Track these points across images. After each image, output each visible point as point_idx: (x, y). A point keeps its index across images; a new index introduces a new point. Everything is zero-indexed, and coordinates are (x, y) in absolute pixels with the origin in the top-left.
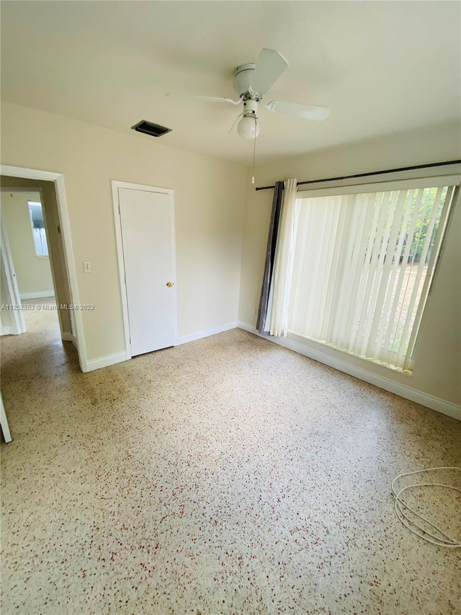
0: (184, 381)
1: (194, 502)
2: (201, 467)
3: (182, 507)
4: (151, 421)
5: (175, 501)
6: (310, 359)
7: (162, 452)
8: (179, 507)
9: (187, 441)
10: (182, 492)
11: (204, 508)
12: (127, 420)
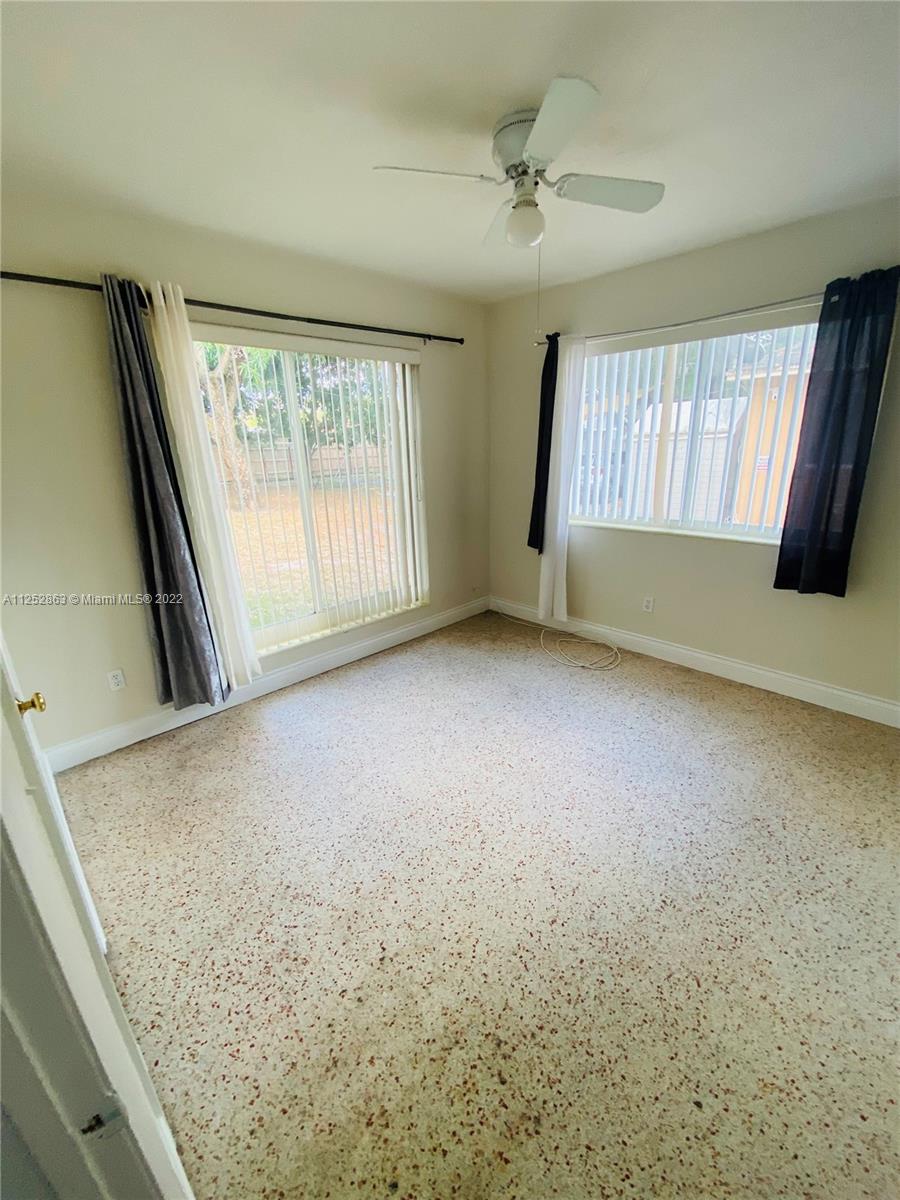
1: (682, 795)
2: (625, 794)
4: (560, 896)
5: (695, 815)
7: (627, 851)
9: (587, 820)
10: (678, 810)
12: (572, 955)
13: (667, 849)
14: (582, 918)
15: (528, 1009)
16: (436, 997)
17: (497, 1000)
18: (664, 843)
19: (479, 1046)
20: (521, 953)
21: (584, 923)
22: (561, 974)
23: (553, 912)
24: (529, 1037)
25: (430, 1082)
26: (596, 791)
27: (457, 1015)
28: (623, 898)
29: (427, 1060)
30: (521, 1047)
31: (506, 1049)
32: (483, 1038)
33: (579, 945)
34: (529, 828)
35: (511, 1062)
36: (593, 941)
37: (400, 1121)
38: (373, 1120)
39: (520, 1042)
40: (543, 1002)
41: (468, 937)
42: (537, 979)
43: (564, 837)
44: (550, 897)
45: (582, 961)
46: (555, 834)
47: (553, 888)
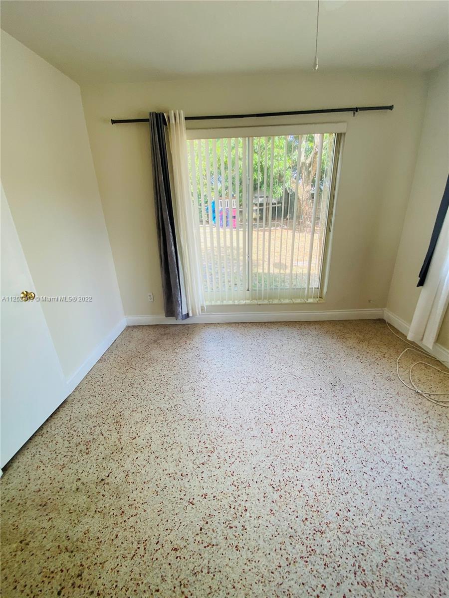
0: (155, 436)
1: (386, 562)
2: (331, 516)
3: (389, 584)
4: (198, 538)
5: (376, 588)
6: (238, 323)
7: (276, 559)
8: (388, 589)
9: (277, 508)
10: (364, 570)
11: (398, 553)
12: (159, 581)
13: (310, 590)
14: (191, 566)
15: (106, 578)
16: (93, 522)
17: (104, 554)
18: (314, 583)
19: (74, 565)
20: (142, 546)
21: (188, 572)
22: (140, 582)
23: (182, 545)
24: (90, 590)
25: (48, 554)
26: (311, 494)
27: (87, 541)
28: (230, 586)
29: (58, 544)
30: (83, 590)
31: (78, 582)
32: (79, 564)
33: (169, 581)
34: (235, 478)
35: (71, 590)
36: (178, 588)
37: (26, 553)
38: (23, 542)
39: (85, 587)
40: (115, 584)
41: (136, 508)
42: (128, 570)
43: (248, 505)
44: (193, 533)
45: (158, 591)
46: (245, 497)
47: (201, 529)
